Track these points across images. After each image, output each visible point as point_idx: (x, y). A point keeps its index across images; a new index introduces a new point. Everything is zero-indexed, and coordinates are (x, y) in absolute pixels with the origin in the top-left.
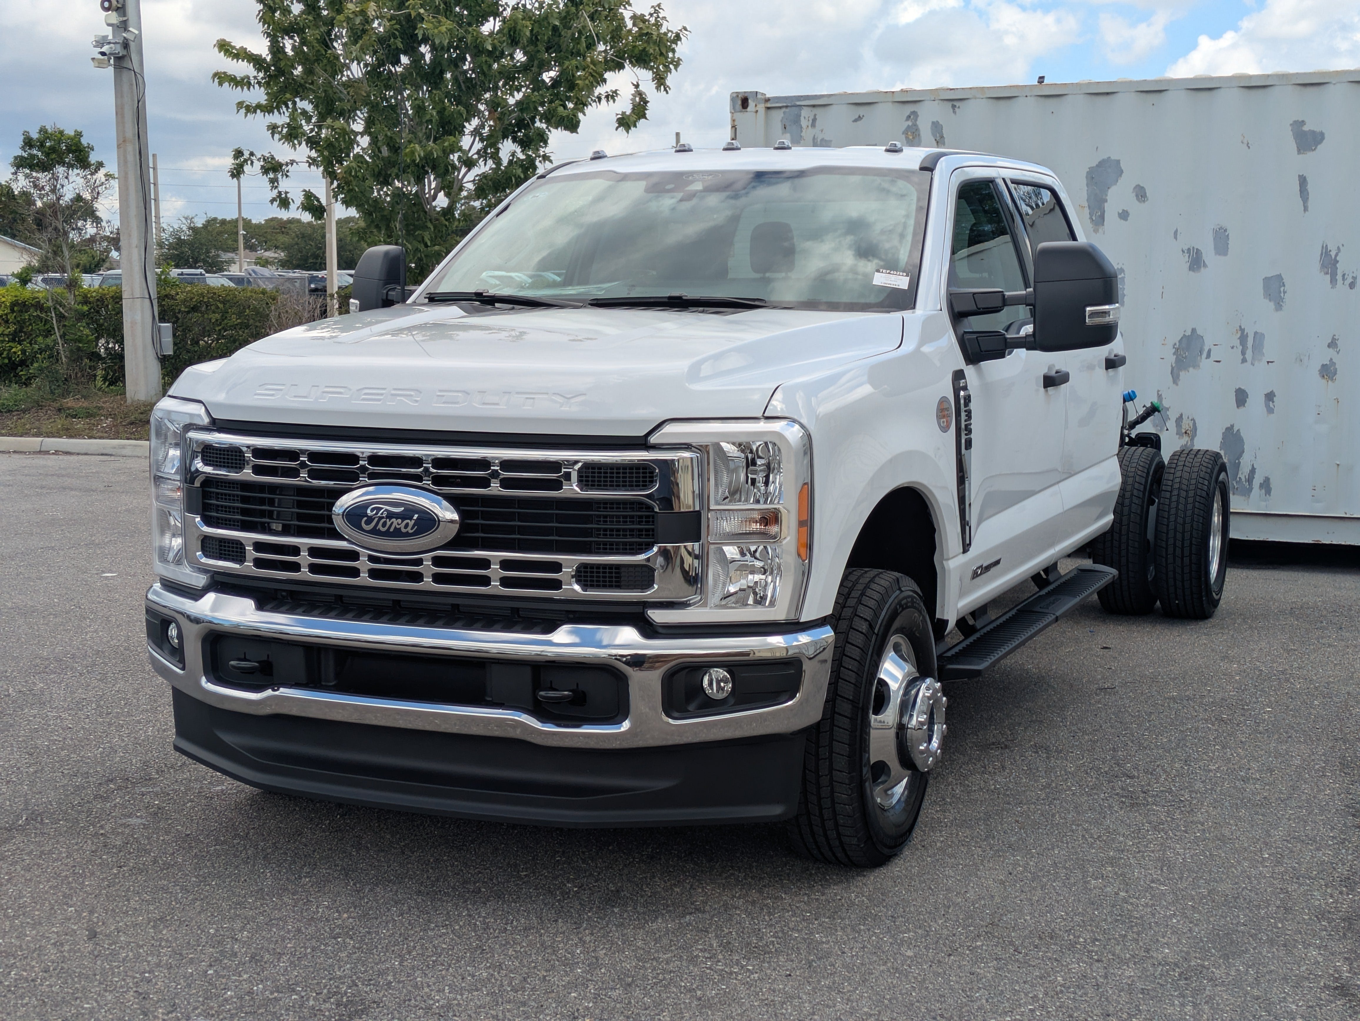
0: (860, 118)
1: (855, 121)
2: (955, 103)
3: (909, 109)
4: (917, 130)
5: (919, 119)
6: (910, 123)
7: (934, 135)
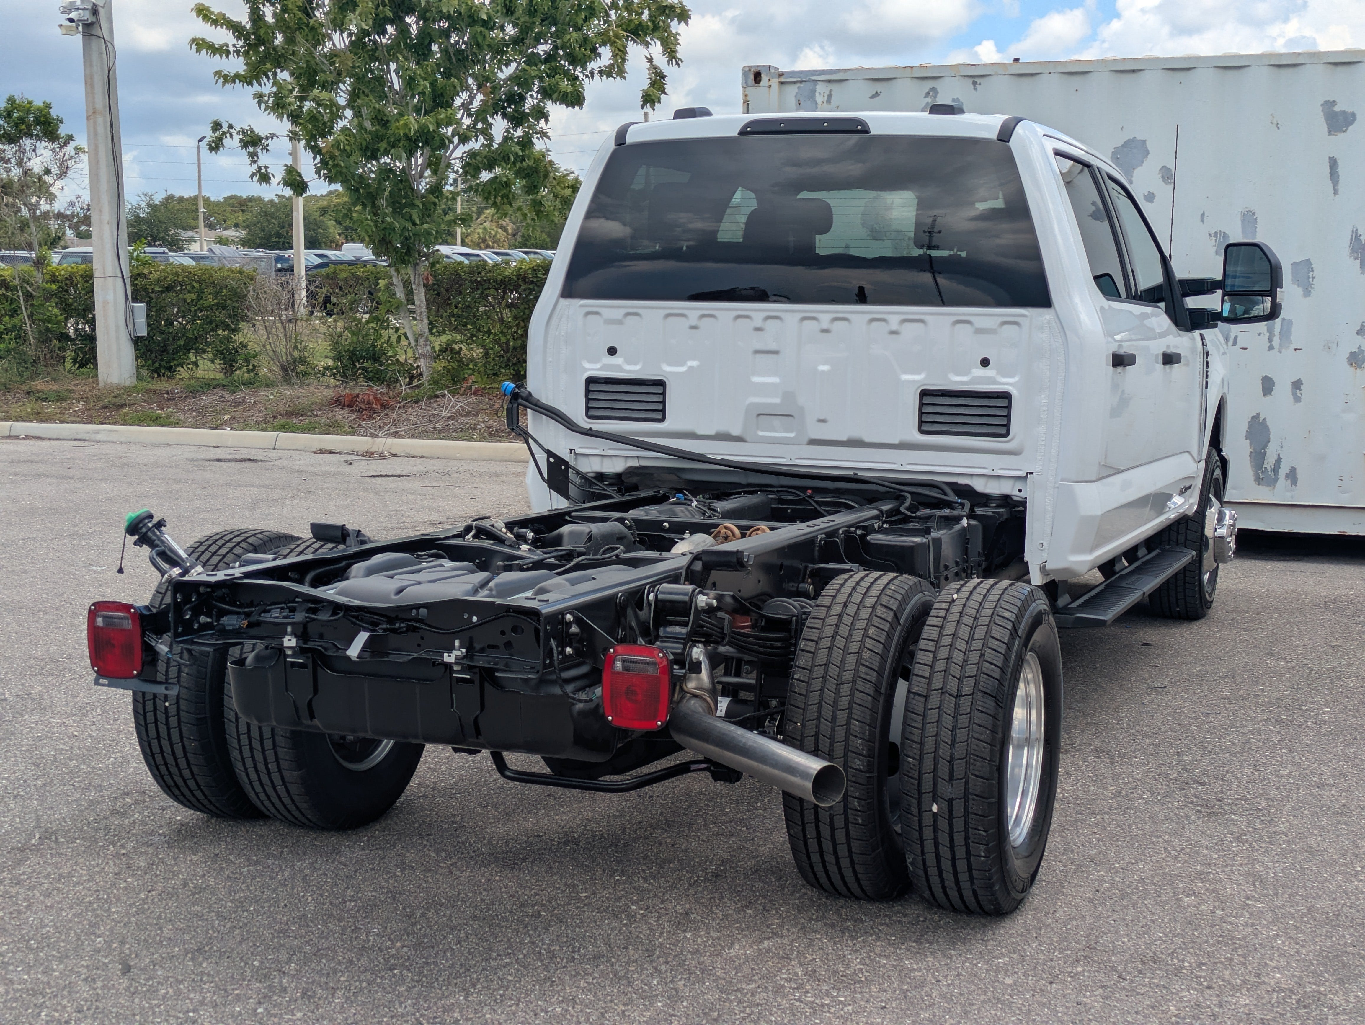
0: (877, 94)
1: (872, 97)
2: (976, 80)
3: (929, 85)
5: (939, 96)
6: (929, 100)
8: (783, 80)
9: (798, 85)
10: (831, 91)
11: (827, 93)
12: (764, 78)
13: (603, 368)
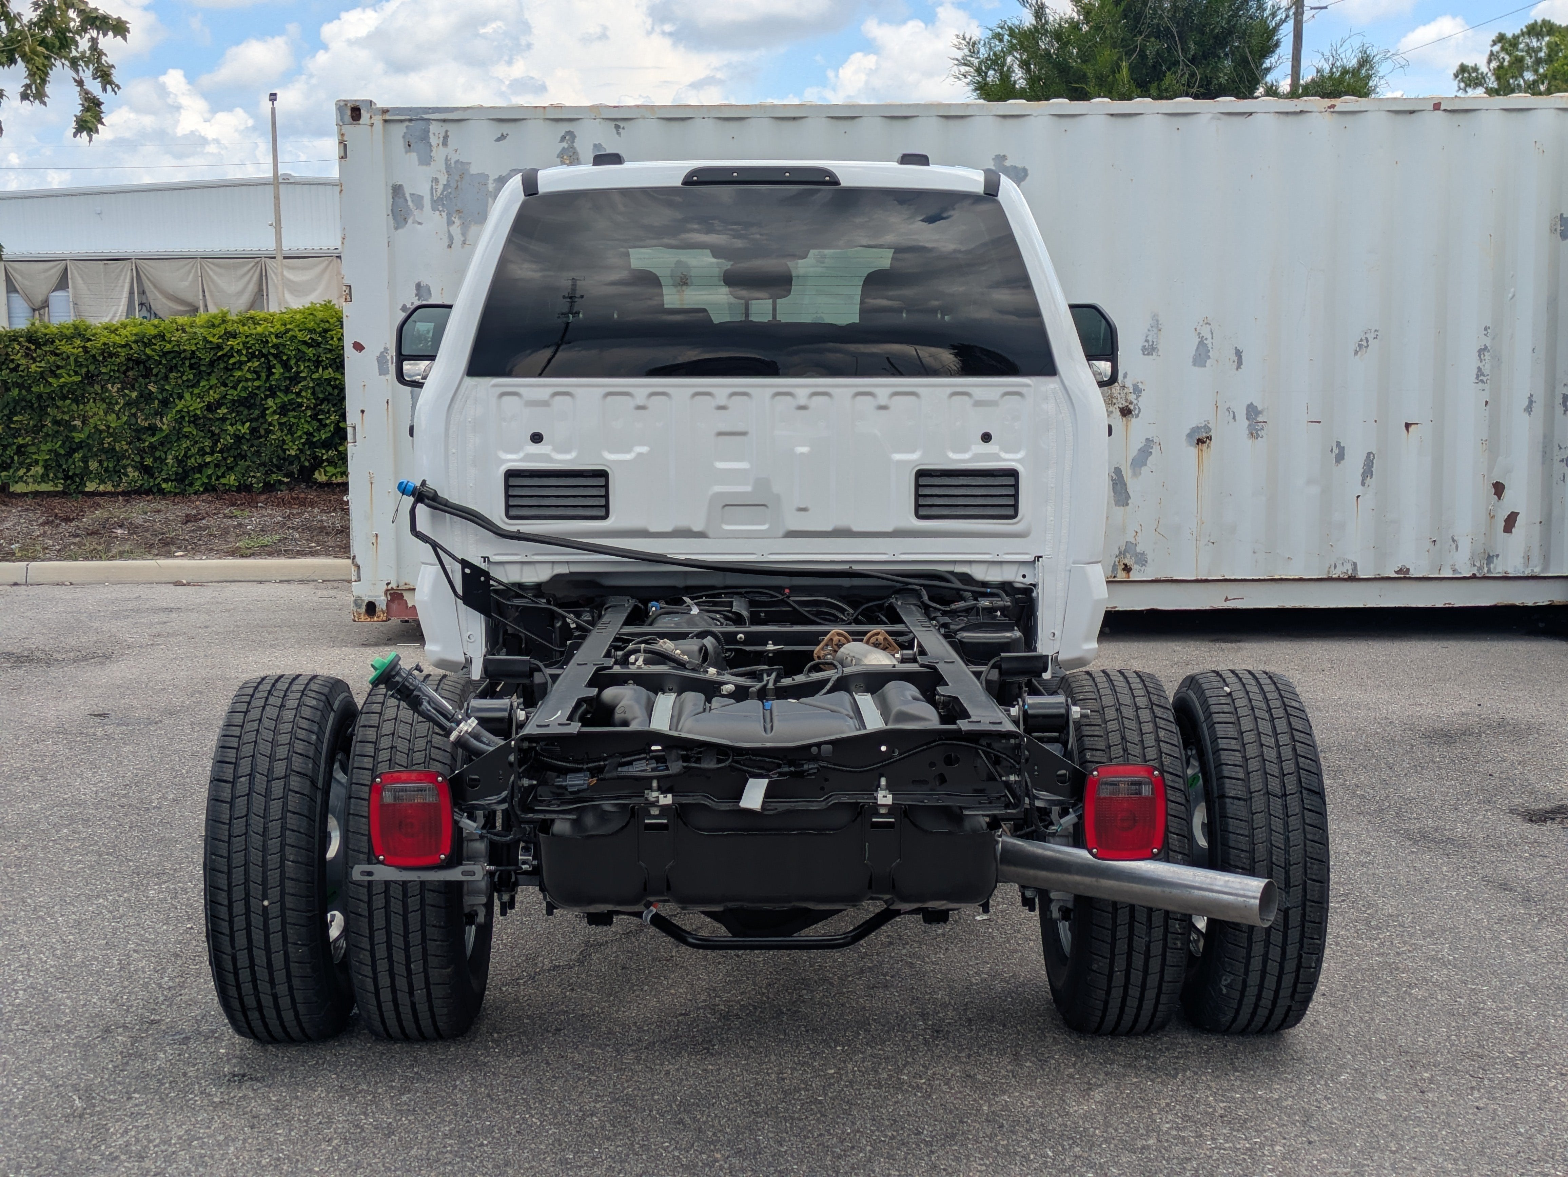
0: (503, 137)
1: (498, 140)
2: (619, 123)
3: (565, 128)
4: (575, 153)
5: (576, 140)
6: (565, 145)
8: (387, 117)
9: (407, 123)
10: (447, 131)
11: (443, 134)
12: (365, 115)
13: (528, 457)
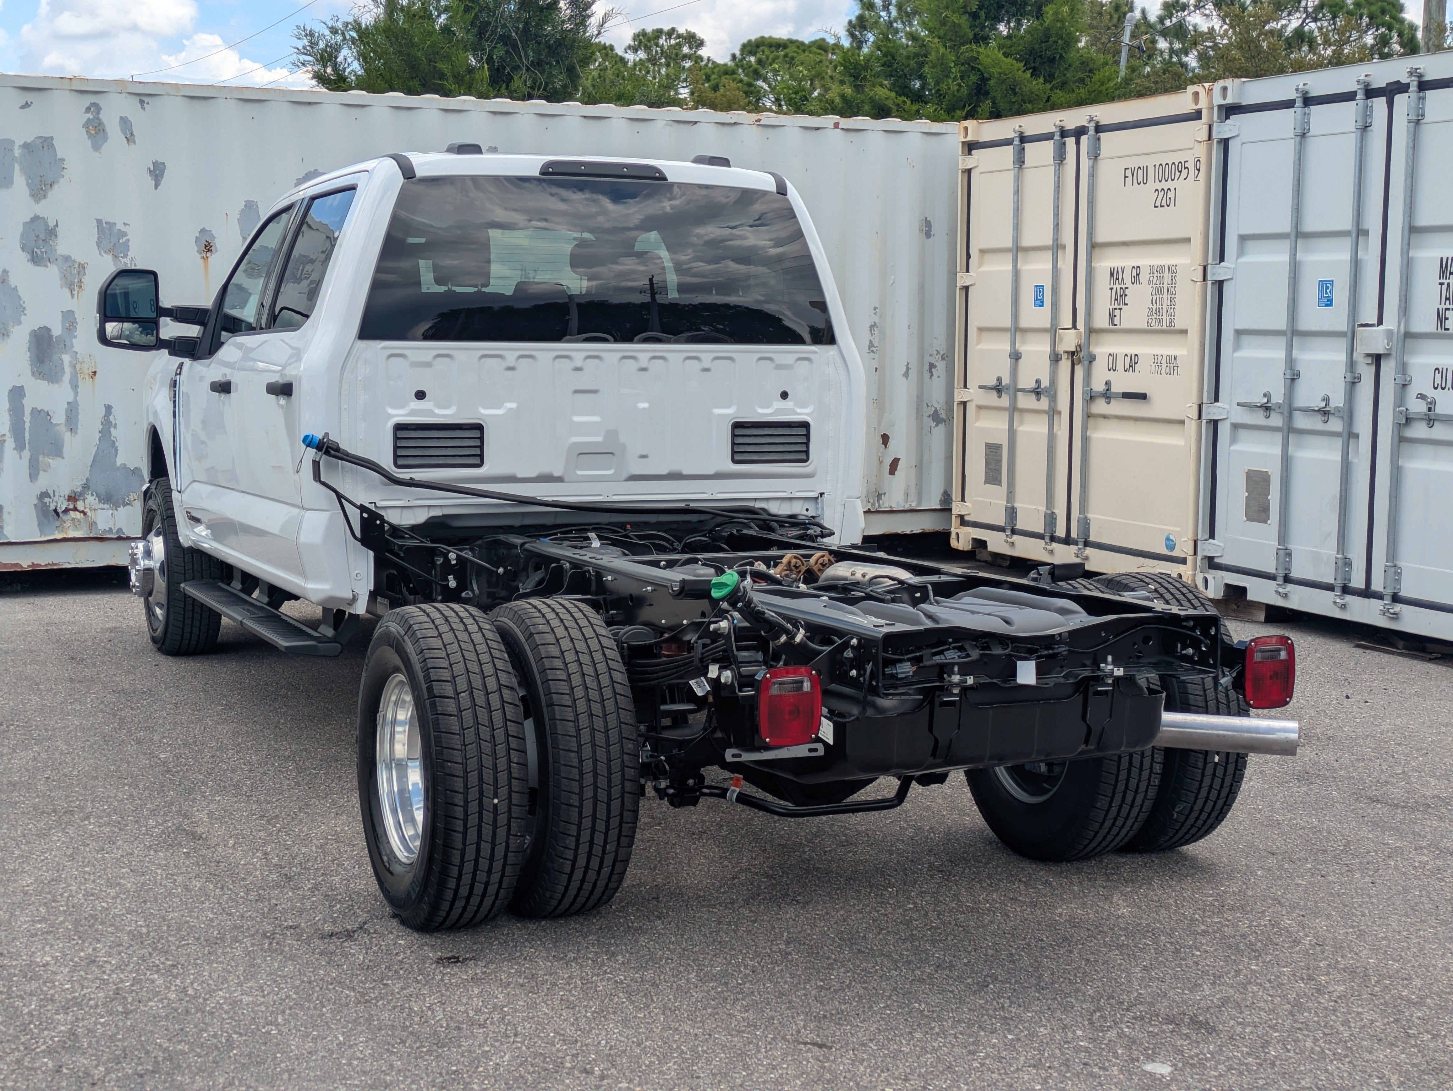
0: (27, 105)
1: (22, 107)
2: (143, 98)
3: (89, 99)
4: (101, 124)
5: (102, 112)
6: (91, 116)
7: (124, 133)
13: (412, 413)
